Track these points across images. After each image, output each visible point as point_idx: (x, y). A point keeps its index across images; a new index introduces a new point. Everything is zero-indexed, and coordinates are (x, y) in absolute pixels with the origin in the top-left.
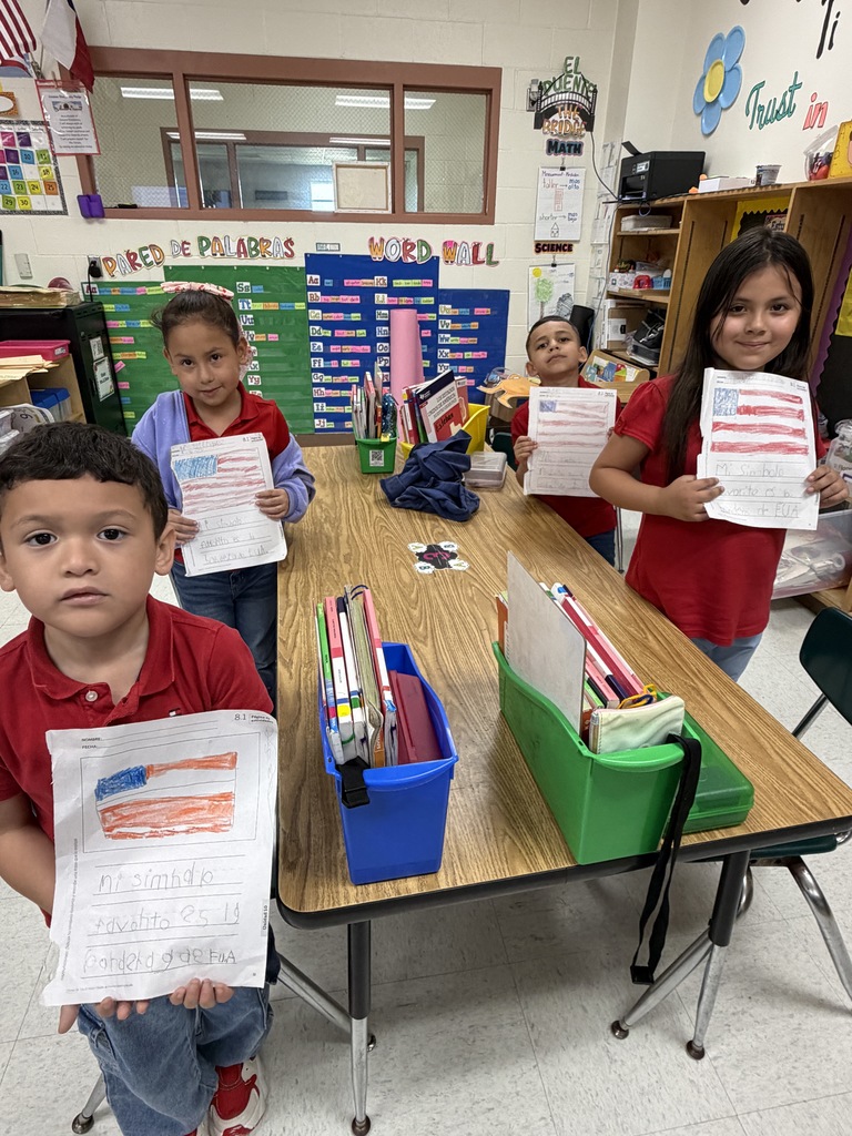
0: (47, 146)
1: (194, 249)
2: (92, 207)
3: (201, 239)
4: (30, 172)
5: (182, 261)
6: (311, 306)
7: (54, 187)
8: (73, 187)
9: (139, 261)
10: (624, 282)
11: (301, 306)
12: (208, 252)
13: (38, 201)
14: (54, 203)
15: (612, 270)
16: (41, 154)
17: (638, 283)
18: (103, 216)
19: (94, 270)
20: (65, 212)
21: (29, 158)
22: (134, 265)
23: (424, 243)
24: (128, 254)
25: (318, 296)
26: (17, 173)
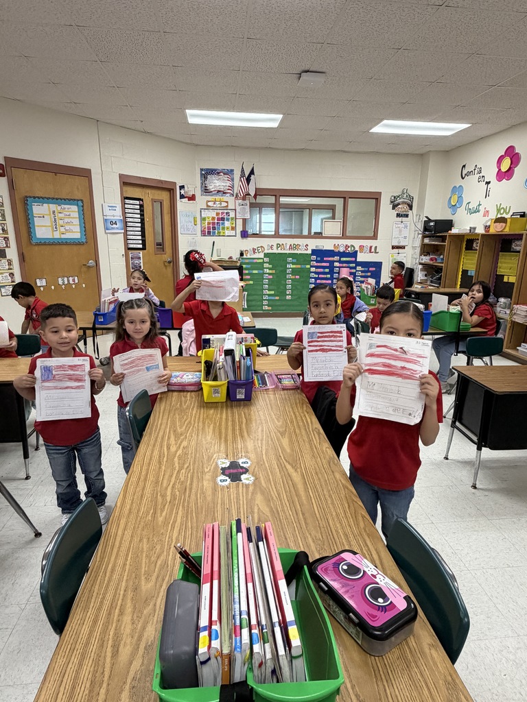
0: (234, 216)
1: (275, 247)
2: (244, 234)
3: (278, 244)
4: (227, 224)
5: (270, 251)
6: (312, 267)
7: (233, 229)
8: (239, 228)
9: (256, 251)
10: (426, 259)
11: (308, 266)
12: (279, 249)
13: (227, 233)
14: (233, 233)
15: (421, 255)
16: (232, 219)
17: (431, 259)
18: (247, 237)
19: (242, 254)
20: (235, 236)
21: (228, 220)
22: (254, 252)
23: (352, 246)
24: (253, 249)
25: (315, 263)
26: (223, 224)
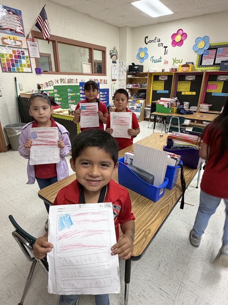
1: (59, 81)
2: (38, 71)
3: (61, 79)
4: (24, 62)
5: (57, 84)
7: (30, 66)
8: (34, 66)
10: (131, 86)
11: (79, 94)
12: (62, 82)
13: (26, 69)
14: (29, 70)
16: (27, 57)
18: (41, 74)
19: (39, 87)
20: (32, 72)
21: (24, 58)
22: (47, 86)
23: (97, 80)
24: (46, 83)
26: (21, 61)
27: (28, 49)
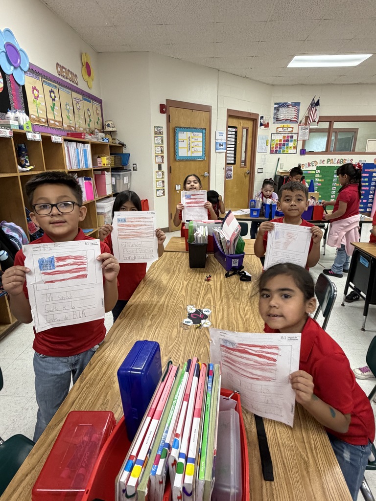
0: (297, 138)
1: (325, 162)
2: (303, 152)
3: (328, 159)
4: (291, 144)
7: (295, 148)
8: (300, 148)
9: (311, 165)
12: (329, 162)
13: (290, 151)
14: (294, 151)
16: (295, 140)
18: (305, 154)
20: (296, 153)
21: (291, 141)
22: (309, 166)
24: (309, 163)
26: (288, 144)
27: (298, 133)
